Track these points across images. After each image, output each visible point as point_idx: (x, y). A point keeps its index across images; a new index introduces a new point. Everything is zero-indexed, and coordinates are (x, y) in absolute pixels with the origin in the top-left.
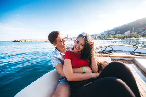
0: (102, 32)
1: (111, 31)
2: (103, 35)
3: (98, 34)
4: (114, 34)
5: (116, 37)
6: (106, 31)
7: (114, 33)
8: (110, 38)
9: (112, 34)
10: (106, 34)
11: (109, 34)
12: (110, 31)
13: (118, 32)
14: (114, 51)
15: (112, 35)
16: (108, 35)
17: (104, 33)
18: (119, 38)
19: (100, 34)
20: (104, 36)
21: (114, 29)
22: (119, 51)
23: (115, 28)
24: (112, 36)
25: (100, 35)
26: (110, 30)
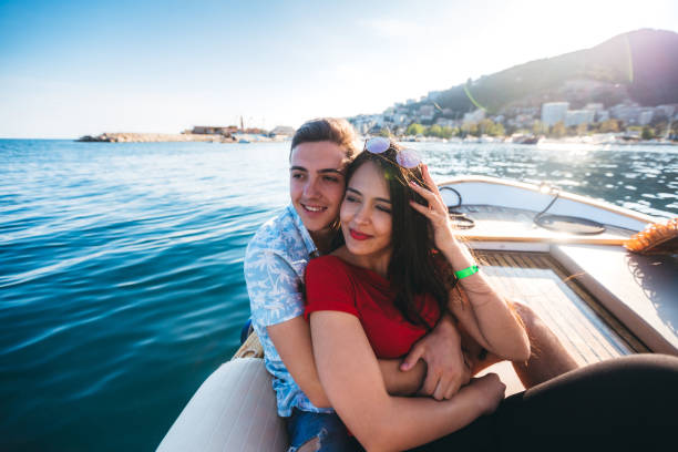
0: (389, 108)
1: (422, 103)
2: (392, 121)
3: (371, 116)
4: (430, 118)
5: (434, 134)
6: (401, 106)
7: (432, 113)
8: (411, 137)
9: (423, 117)
10: (402, 118)
11: (413, 118)
12: (416, 104)
13: (446, 111)
14: (466, 206)
15: (424, 123)
16: (409, 121)
17: (395, 112)
18: (441, 137)
19: (380, 116)
20: (393, 125)
21: (433, 98)
22: (490, 209)
23: (436, 92)
24: (420, 128)
25: (381, 122)
26: (418, 100)
